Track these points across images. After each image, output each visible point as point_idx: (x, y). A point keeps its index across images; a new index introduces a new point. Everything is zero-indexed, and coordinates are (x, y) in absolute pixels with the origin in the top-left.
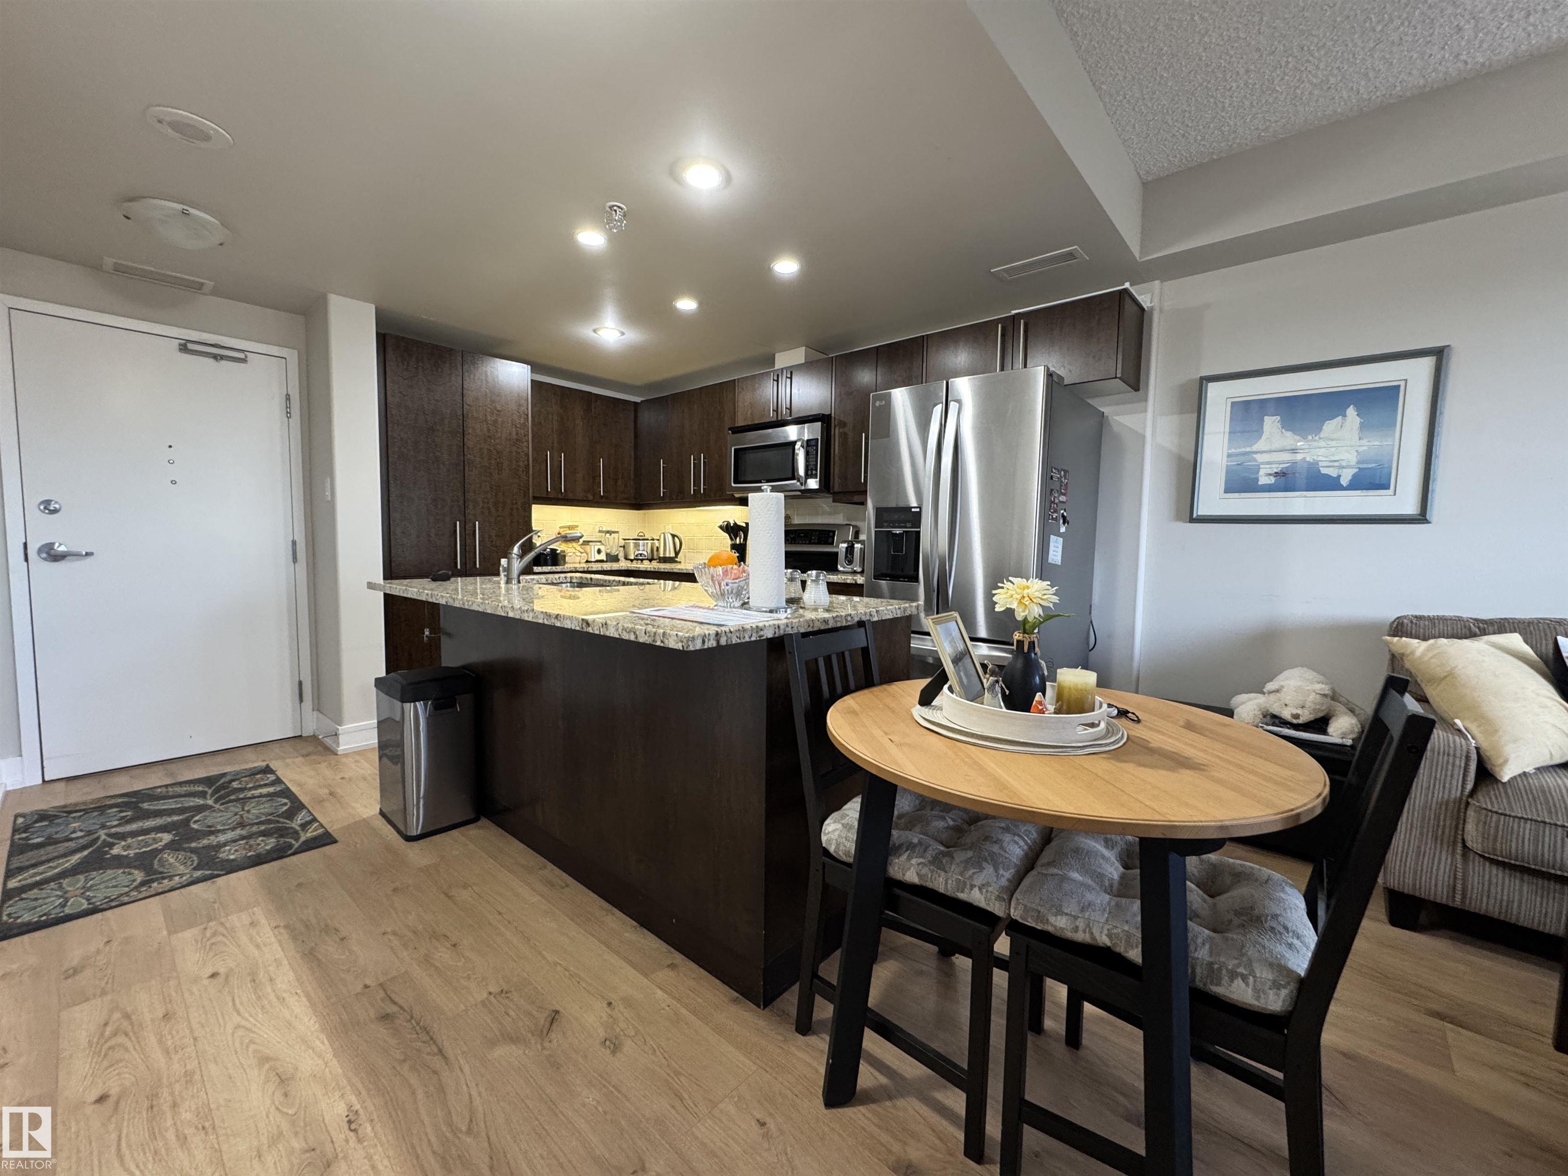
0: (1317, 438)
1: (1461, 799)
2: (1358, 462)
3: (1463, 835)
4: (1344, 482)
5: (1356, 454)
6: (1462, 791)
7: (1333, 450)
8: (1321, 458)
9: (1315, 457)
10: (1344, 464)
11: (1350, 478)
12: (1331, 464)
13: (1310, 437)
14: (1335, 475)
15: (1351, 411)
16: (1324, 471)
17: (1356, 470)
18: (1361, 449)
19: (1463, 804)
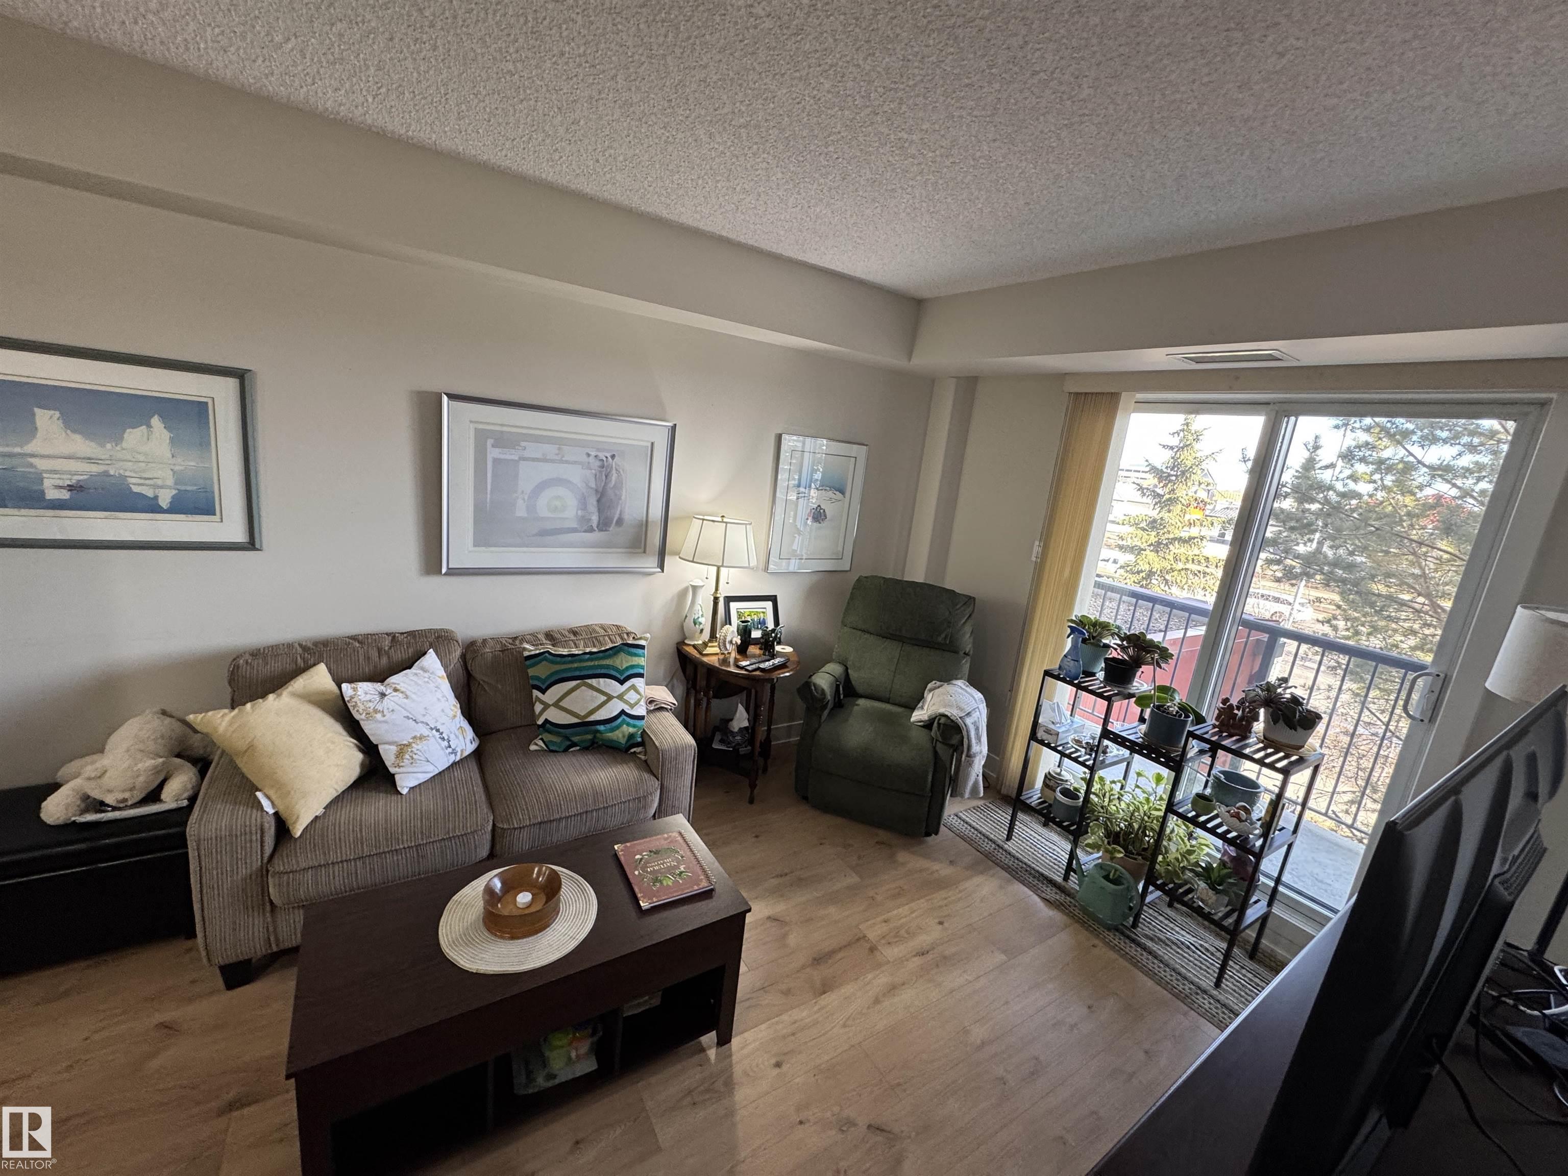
0: (118, 448)
1: (262, 866)
2: (176, 484)
3: (269, 895)
4: (164, 503)
5: (171, 473)
6: (262, 860)
7: (143, 464)
8: (127, 474)
9: (121, 472)
10: (159, 482)
11: (168, 500)
12: (142, 481)
13: (109, 446)
14: (150, 494)
15: (156, 421)
16: (136, 489)
17: (174, 492)
18: (177, 468)
19: (264, 872)
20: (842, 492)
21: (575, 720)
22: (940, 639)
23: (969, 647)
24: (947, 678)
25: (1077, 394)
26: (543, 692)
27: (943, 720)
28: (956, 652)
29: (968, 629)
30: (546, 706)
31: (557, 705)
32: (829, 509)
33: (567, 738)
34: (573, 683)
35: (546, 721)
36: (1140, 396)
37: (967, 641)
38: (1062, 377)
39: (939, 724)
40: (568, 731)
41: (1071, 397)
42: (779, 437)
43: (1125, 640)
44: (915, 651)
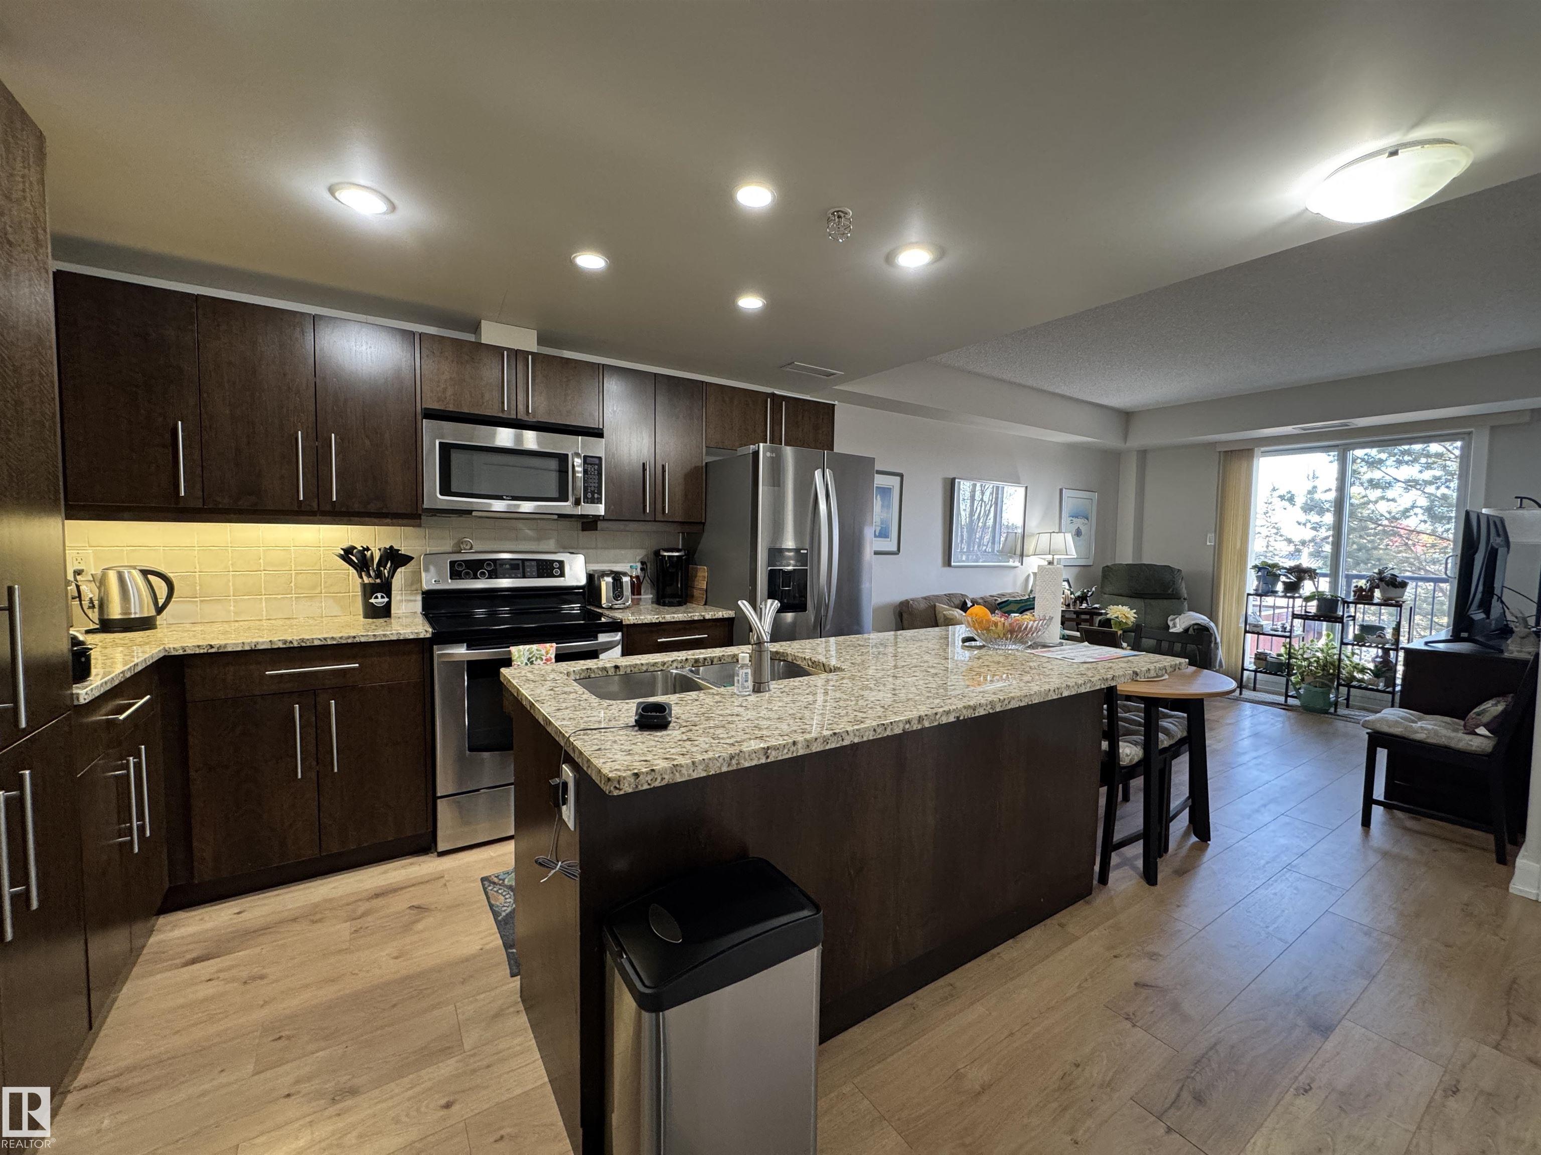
18: (883, 517)
20: (1088, 519)
22: (1170, 592)
23: (1186, 596)
24: (1179, 613)
25: (1226, 452)
27: (1196, 627)
28: (1179, 598)
29: (1183, 585)
32: (1083, 529)
36: (1263, 449)
37: (1184, 593)
38: (1213, 444)
39: (1194, 630)
41: (1222, 454)
42: (1061, 490)
43: (1290, 570)
44: (1153, 602)
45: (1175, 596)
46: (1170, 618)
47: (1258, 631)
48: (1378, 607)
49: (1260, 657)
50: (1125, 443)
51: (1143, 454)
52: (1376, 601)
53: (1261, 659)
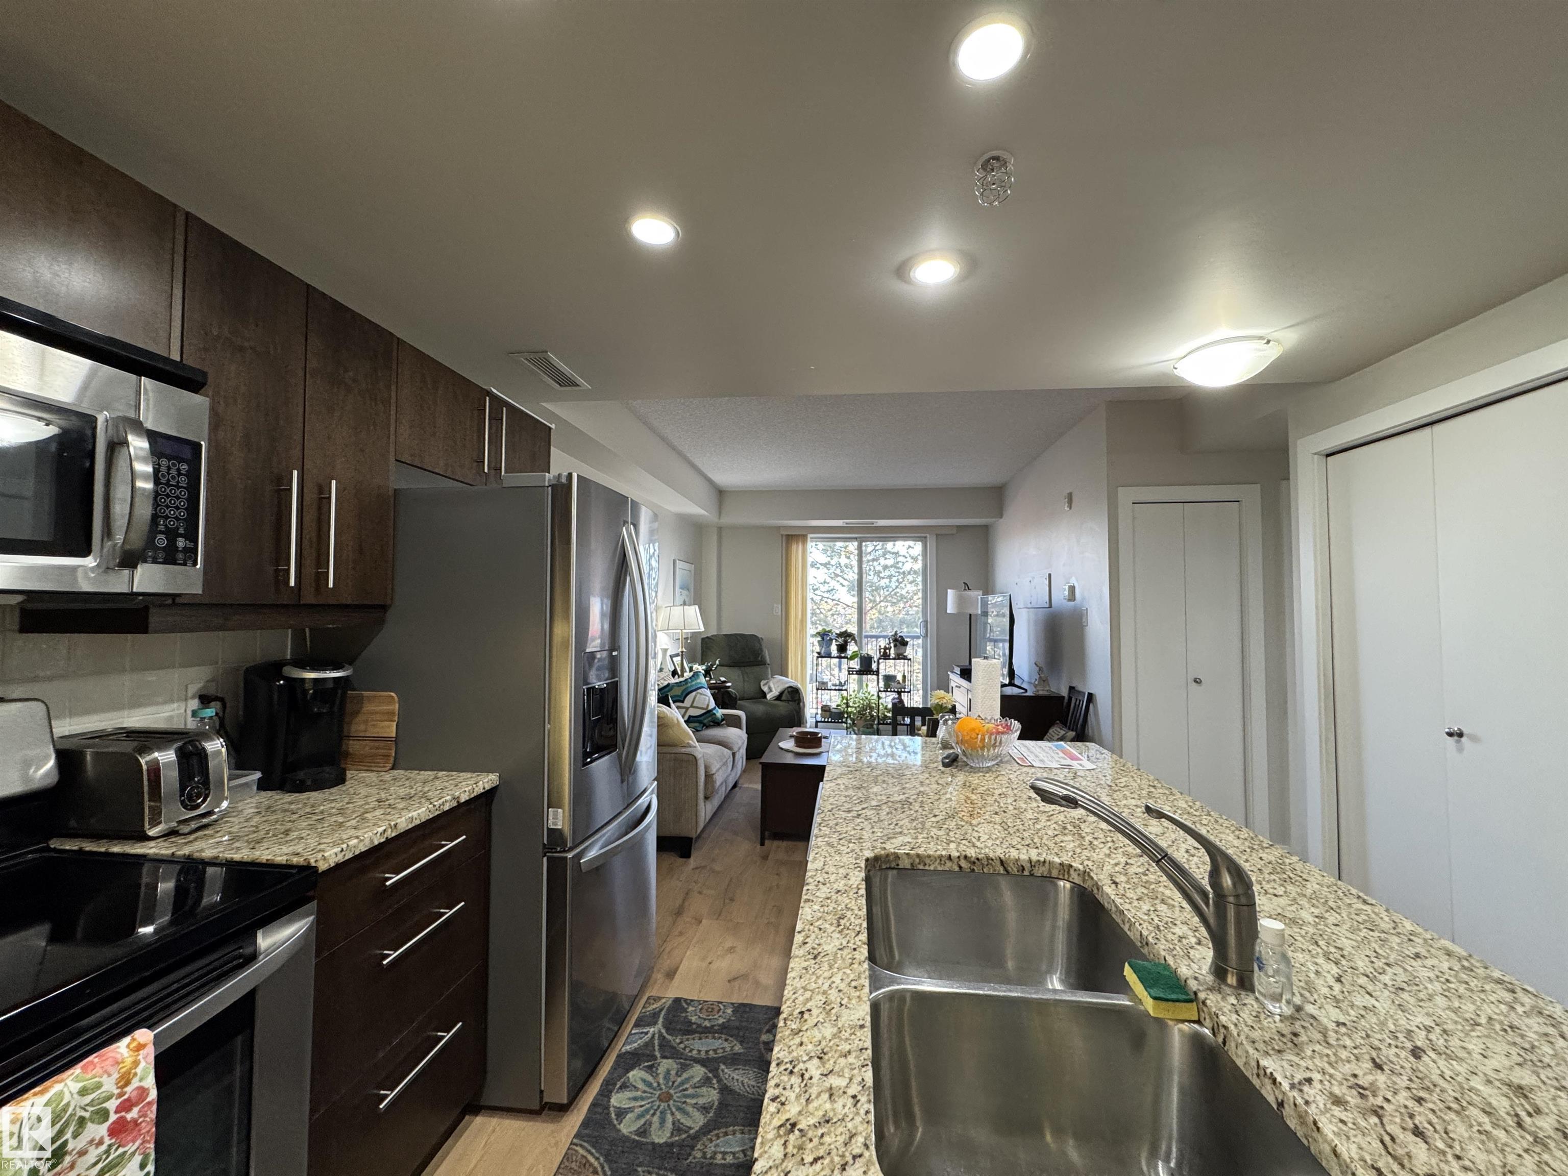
6: (705, 769)
19: (706, 776)
20: (689, 591)
21: (704, 711)
22: (758, 658)
23: (767, 660)
24: (767, 677)
25: (788, 536)
26: (683, 702)
27: (786, 690)
28: (765, 664)
29: (765, 652)
30: (687, 709)
31: (692, 706)
33: (700, 722)
34: (694, 693)
35: (690, 717)
36: (812, 536)
37: (769, 658)
38: (778, 528)
39: (786, 692)
40: (701, 718)
41: (784, 538)
42: (674, 561)
43: (840, 635)
44: (748, 670)
45: (763, 663)
46: (762, 683)
47: (822, 686)
48: (893, 661)
49: (826, 709)
50: (719, 518)
51: (720, 529)
52: (892, 656)
53: (825, 711)
